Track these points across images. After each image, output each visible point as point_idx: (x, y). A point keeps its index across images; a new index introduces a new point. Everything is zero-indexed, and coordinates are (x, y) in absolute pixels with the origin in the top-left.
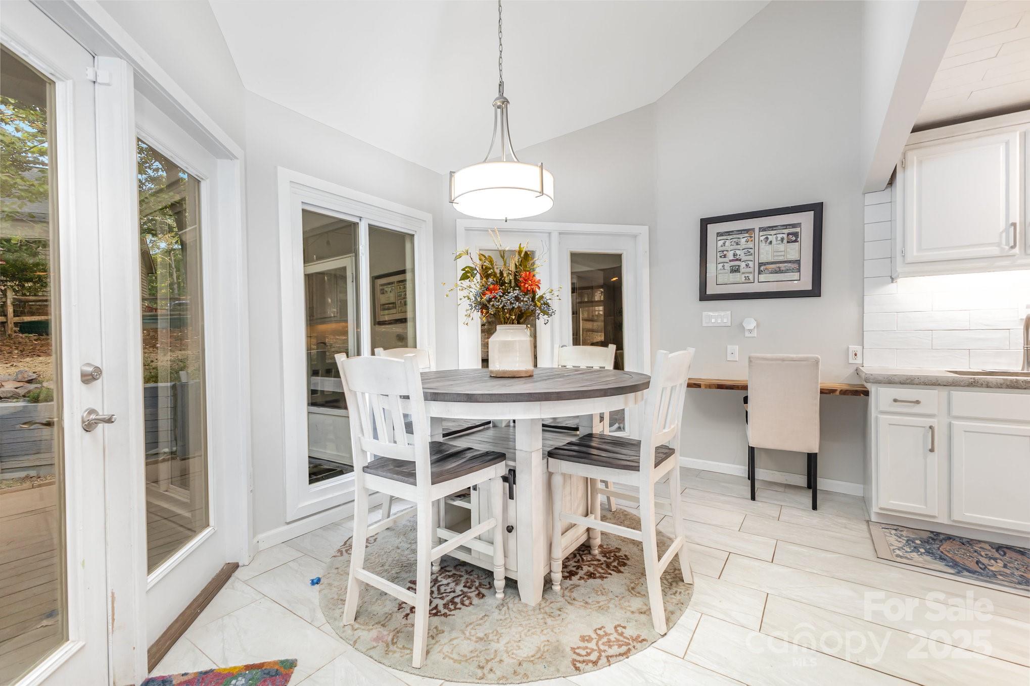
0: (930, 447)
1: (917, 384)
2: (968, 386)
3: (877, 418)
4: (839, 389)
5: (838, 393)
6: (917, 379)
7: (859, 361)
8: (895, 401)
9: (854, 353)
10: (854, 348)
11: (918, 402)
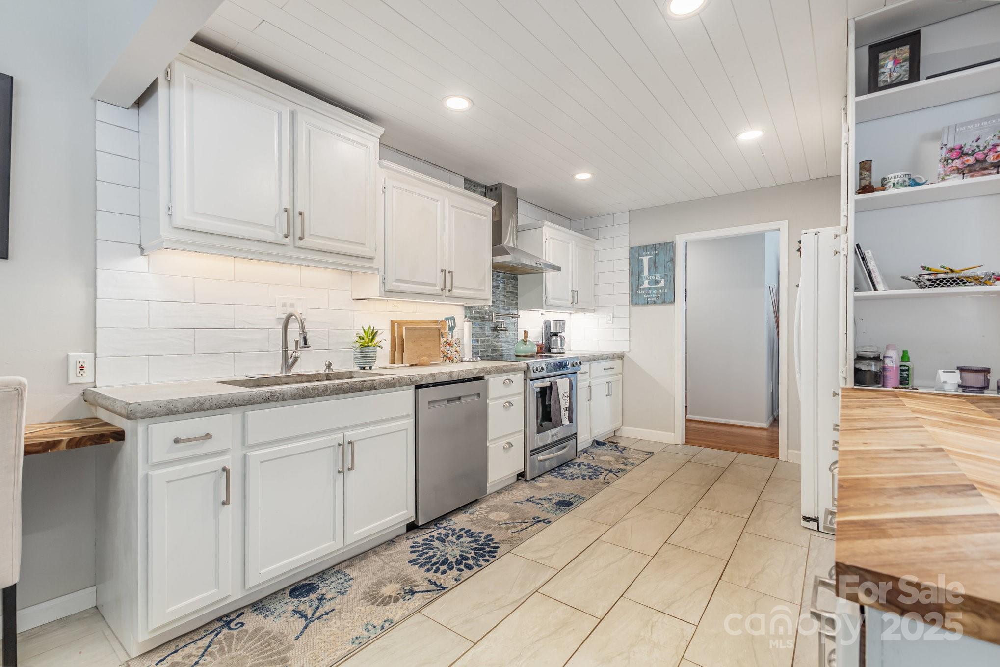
0: (224, 498)
1: (208, 409)
2: (265, 402)
3: (146, 477)
4: (66, 438)
5: (63, 446)
6: (207, 402)
7: (88, 378)
8: (177, 441)
9: (79, 365)
10: (77, 356)
11: (208, 436)
